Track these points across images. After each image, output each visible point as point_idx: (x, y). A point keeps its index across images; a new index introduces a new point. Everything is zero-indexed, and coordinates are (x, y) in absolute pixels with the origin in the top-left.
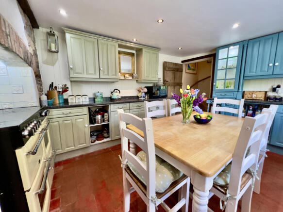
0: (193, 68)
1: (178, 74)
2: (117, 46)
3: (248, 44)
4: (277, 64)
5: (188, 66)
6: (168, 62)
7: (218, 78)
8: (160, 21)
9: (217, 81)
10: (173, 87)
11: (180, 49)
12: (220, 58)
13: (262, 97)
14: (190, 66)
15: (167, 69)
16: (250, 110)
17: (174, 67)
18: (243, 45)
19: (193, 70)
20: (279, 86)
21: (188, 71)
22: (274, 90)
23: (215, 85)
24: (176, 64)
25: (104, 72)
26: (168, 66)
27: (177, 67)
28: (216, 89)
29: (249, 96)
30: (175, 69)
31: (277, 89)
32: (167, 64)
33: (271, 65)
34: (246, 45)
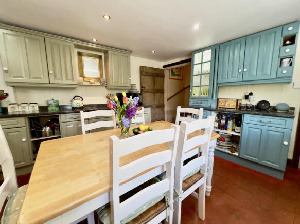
0: (177, 73)
1: (158, 80)
2: (73, 46)
3: (219, 48)
4: (245, 70)
5: (172, 71)
6: (146, 67)
7: (194, 85)
8: (107, 17)
9: (194, 88)
10: (152, 94)
11: (153, 52)
12: (195, 63)
13: (234, 106)
14: (174, 71)
15: (144, 74)
16: (222, 119)
17: (154, 72)
18: (215, 49)
19: (178, 75)
20: (251, 94)
21: (171, 77)
22: (246, 98)
23: (191, 92)
24: (156, 69)
25: (55, 76)
26: (145, 70)
27: (157, 72)
28: (193, 96)
29: (223, 104)
30: (154, 74)
31: (249, 96)
32: (144, 68)
33: (240, 71)
34: (218, 49)
